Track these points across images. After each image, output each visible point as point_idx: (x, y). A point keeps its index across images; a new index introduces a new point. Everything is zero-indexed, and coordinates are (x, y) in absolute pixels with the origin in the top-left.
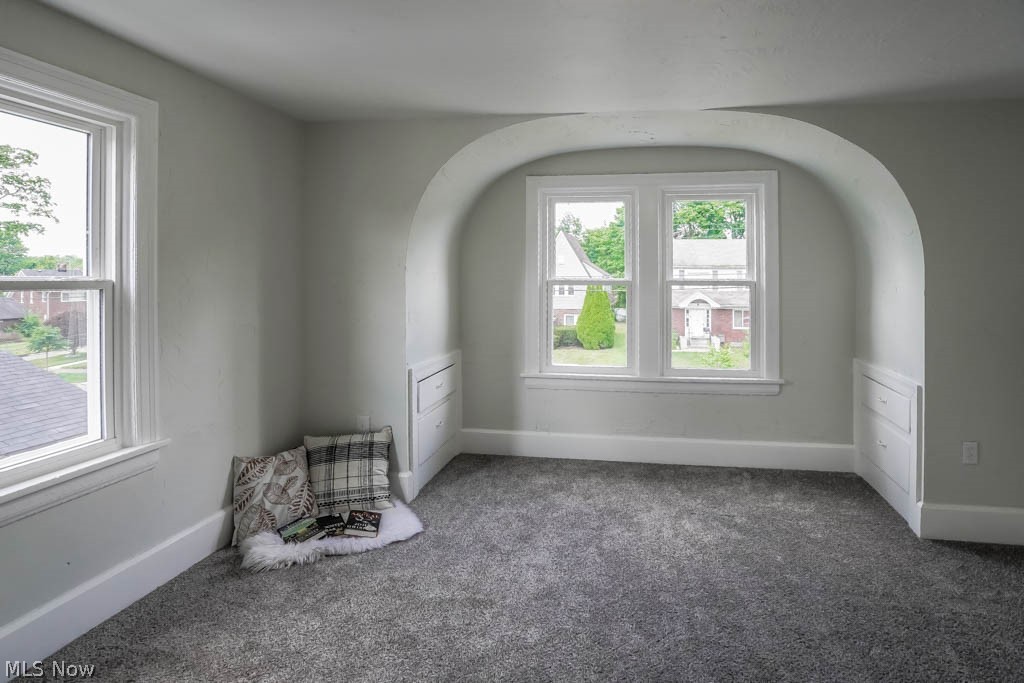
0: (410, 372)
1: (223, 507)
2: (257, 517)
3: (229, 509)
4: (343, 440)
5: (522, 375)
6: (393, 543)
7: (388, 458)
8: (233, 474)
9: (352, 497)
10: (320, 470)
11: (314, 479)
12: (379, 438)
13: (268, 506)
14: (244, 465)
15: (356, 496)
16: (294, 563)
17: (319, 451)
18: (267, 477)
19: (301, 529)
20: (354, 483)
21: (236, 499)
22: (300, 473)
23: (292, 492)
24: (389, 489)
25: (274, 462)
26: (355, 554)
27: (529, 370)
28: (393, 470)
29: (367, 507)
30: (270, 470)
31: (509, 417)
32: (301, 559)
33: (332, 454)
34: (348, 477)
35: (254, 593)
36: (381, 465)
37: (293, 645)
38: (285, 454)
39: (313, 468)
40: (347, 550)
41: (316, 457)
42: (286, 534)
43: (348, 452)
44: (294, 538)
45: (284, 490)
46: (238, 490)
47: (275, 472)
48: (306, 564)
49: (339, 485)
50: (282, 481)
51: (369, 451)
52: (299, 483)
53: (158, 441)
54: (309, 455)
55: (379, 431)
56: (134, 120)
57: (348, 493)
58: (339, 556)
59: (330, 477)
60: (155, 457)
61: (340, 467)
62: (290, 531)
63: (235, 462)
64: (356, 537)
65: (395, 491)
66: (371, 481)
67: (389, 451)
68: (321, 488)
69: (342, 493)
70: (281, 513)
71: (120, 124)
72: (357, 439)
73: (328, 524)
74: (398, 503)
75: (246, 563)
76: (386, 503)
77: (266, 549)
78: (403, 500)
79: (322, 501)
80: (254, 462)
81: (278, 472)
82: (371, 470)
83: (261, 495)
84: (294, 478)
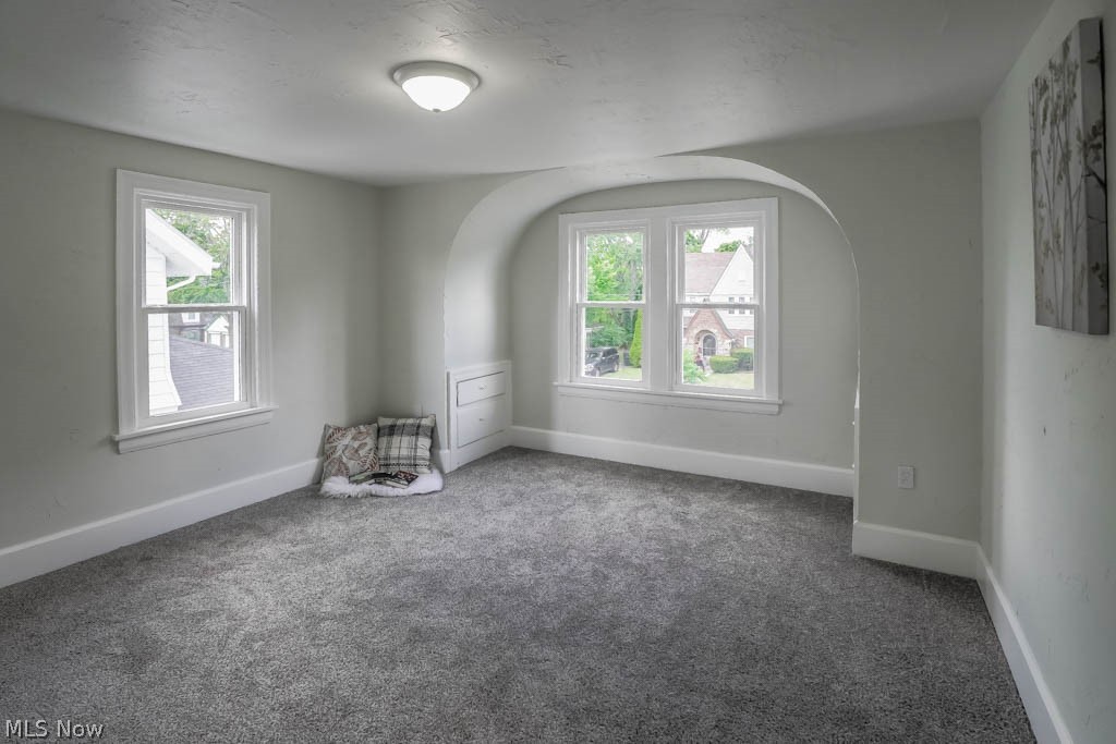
0: (448, 374)
1: (318, 457)
2: (337, 467)
3: (322, 458)
4: (400, 422)
5: (555, 383)
6: (415, 494)
7: (432, 438)
8: (324, 436)
9: (401, 462)
10: (384, 441)
11: (380, 447)
12: (425, 422)
13: (345, 460)
14: (331, 431)
15: (405, 462)
16: (349, 496)
17: (384, 427)
18: (347, 440)
19: (361, 477)
20: (404, 452)
21: (325, 453)
22: (370, 442)
23: (362, 453)
24: (430, 460)
25: (353, 431)
26: (388, 497)
27: (562, 380)
28: (434, 447)
29: (412, 470)
30: (350, 437)
31: (546, 419)
32: (353, 494)
33: (392, 430)
34: (401, 447)
35: (319, 508)
36: (424, 442)
37: (324, 535)
38: (362, 427)
39: (380, 439)
40: (384, 494)
41: (382, 432)
42: (352, 479)
43: (402, 430)
44: (358, 482)
45: (357, 451)
46: (327, 446)
47: (353, 438)
48: (356, 497)
49: (394, 453)
50: (356, 444)
51: (417, 431)
52: (367, 448)
53: (272, 406)
54: (379, 430)
55: (427, 417)
56: (256, 207)
57: (399, 458)
58: (377, 496)
59: (389, 447)
60: (270, 415)
61: (396, 440)
62: (356, 478)
63: (327, 427)
64: (393, 487)
65: (434, 462)
66: (416, 452)
67: (432, 433)
68: (382, 453)
69: (394, 459)
70: (352, 465)
71: (248, 211)
72: (410, 421)
73: (379, 477)
74: (436, 472)
75: (322, 492)
76: (425, 470)
77: (337, 485)
78: (441, 471)
79: (382, 462)
80: (338, 429)
81: (354, 438)
82: (416, 445)
83: (341, 452)
84: (366, 444)
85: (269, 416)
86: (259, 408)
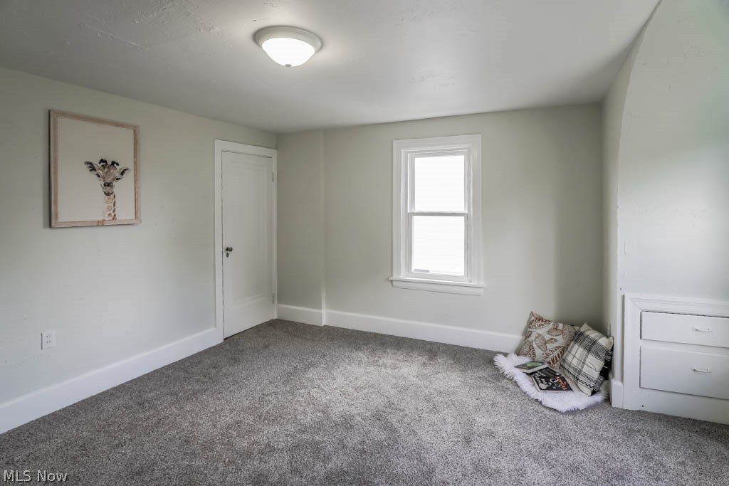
0: (623, 298)
2: (528, 348)
6: (537, 401)
8: (529, 320)
12: (602, 341)
13: (535, 345)
14: (533, 318)
18: (542, 331)
22: (562, 340)
23: (549, 346)
24: (597, 383)
25: (552, 325)
30: (547, 329)
38: (560, 325)
39: (572, 343)
40: (520, 384)
43: (583, 341)
45: (546, 343)
46: (528, 329)
47: (548, 331)
48: (505, 376)
50: (547, 337)
52: (555, 345)
53: (482, 284)
54: (575, 334)
55: (608, 337)
58: (516, 385)
63: (533, 313)
72: (593, 335)
74: (598, 398)
80: (540, 319)
83: (534, 337)
84: (556, 340)
85: (481, 291)
86: (473, 284)
